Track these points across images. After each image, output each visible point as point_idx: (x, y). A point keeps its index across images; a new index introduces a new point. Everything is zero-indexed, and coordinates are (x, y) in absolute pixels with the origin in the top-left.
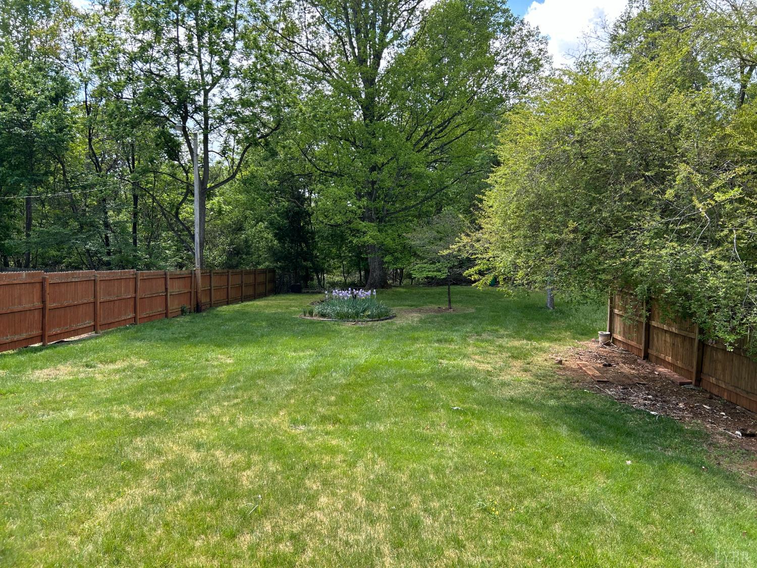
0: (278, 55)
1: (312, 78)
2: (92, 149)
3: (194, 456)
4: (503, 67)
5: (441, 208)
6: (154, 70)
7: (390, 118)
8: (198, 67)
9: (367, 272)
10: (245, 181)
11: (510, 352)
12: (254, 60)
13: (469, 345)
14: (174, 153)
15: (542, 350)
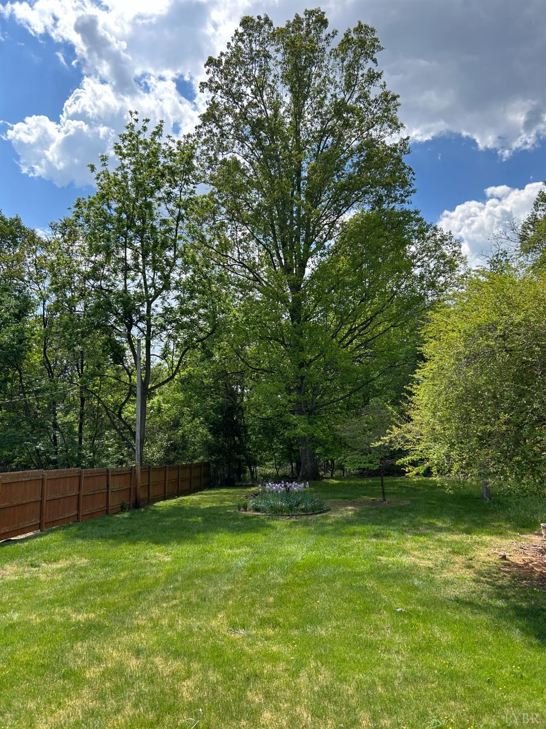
0: (213, 268)
1: (243, 287)
2: (47, 358)
3: (133, 663)
4: (420, 268)
5: (368, 399)
6: (104, 286)
7: (316, 319)
8: (142, 281)
9: (299, 464)
10: (182, 381)
11: (451, 547)
12: (192, 273)
13: (407, 540)
14: (119, 357)
15: (482, 544)
